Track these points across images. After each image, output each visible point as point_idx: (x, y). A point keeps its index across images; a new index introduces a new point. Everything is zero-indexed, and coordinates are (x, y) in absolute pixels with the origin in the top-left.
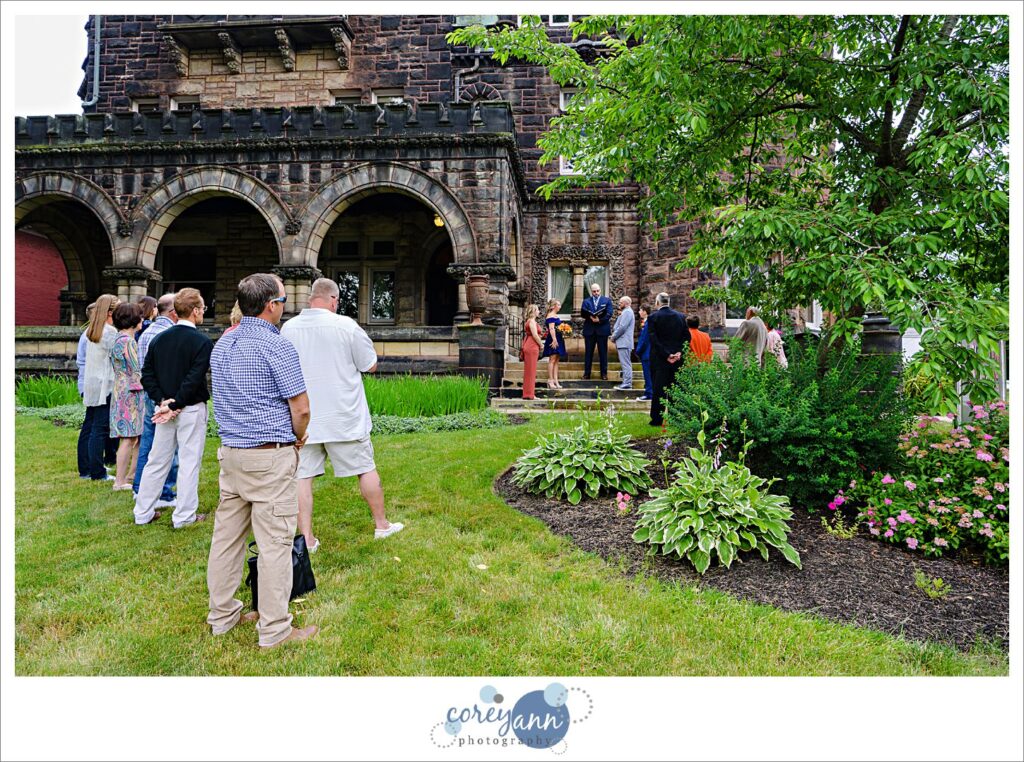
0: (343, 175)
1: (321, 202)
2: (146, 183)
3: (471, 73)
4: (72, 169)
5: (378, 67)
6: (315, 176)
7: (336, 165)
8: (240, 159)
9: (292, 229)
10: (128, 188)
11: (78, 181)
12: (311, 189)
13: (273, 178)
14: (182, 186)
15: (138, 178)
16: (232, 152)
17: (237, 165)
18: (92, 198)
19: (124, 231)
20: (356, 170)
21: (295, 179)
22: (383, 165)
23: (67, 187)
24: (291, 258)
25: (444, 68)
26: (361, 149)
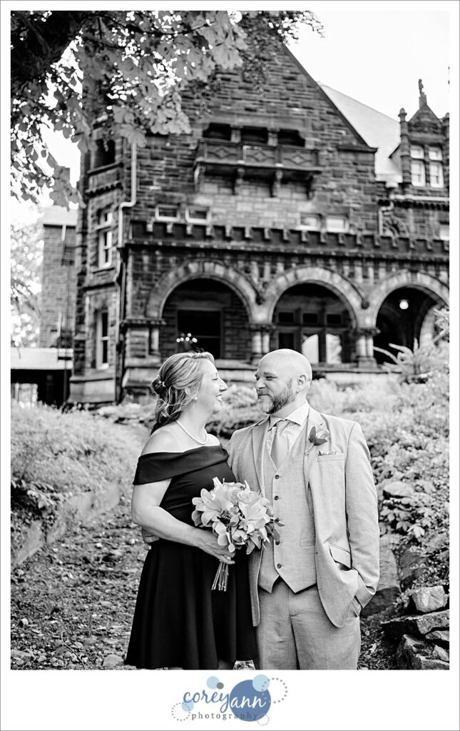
0: (392, 276)
1: (380, 291)
2: (273, 272)
3: (387, 211)
4: (223, 260)
5: (332, 201)
6: (376, 275)
7: (388, 270)
8: (331, 262)
9: (365, 306)
10: (261, 275)
11: (227, 267)
12: (375, 283)
13: (352, 275)
14: (296, 276)
15: (267, 268)
16: (326, 258)
17: (330, 265)
18: (237, 279)
19: (260, 300)
20: (399, 274)
21: (365, 277)
22: (414, 272)
23: (219, 271)
24: (364, 323)
25: (374, 206)
26: (402, 262)
